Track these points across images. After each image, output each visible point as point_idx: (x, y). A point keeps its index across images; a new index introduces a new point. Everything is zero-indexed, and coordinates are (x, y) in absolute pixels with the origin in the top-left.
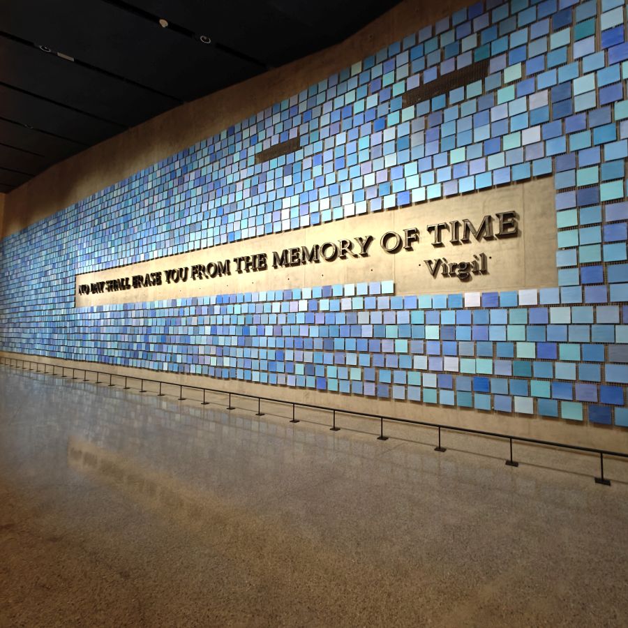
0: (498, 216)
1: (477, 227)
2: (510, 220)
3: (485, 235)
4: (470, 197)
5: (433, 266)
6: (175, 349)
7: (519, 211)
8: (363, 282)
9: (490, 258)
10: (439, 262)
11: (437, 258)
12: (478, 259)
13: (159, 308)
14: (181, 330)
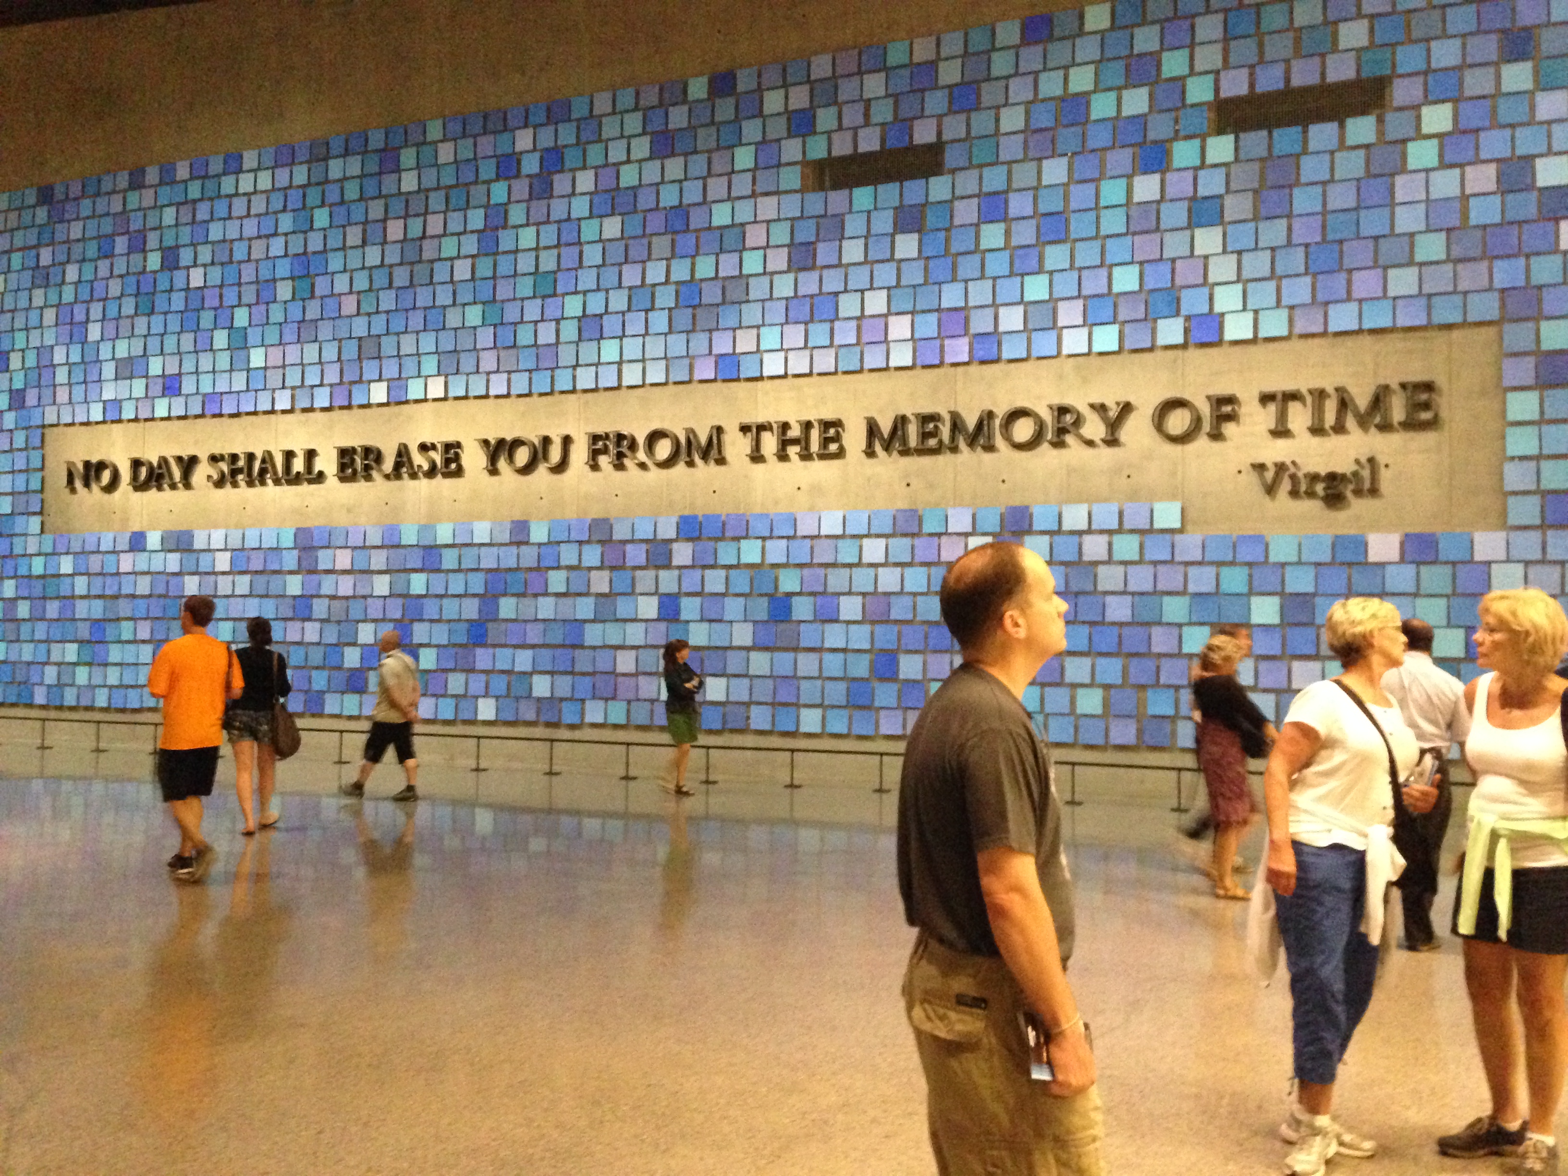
0: (1403, 386)
1: (1362, 402)
2: (1424, 397)
3: (1377, 420)
4: (1349, 342)
5: (1270, 475)
6: (523, 660)
7: (1441, 381)
8: (1106, 500)
9: (1387, 466)
10: (1281, 467)
11: (1279, 459)
12: (1362, 467)
13: (453, 546)
14: (546, 608)
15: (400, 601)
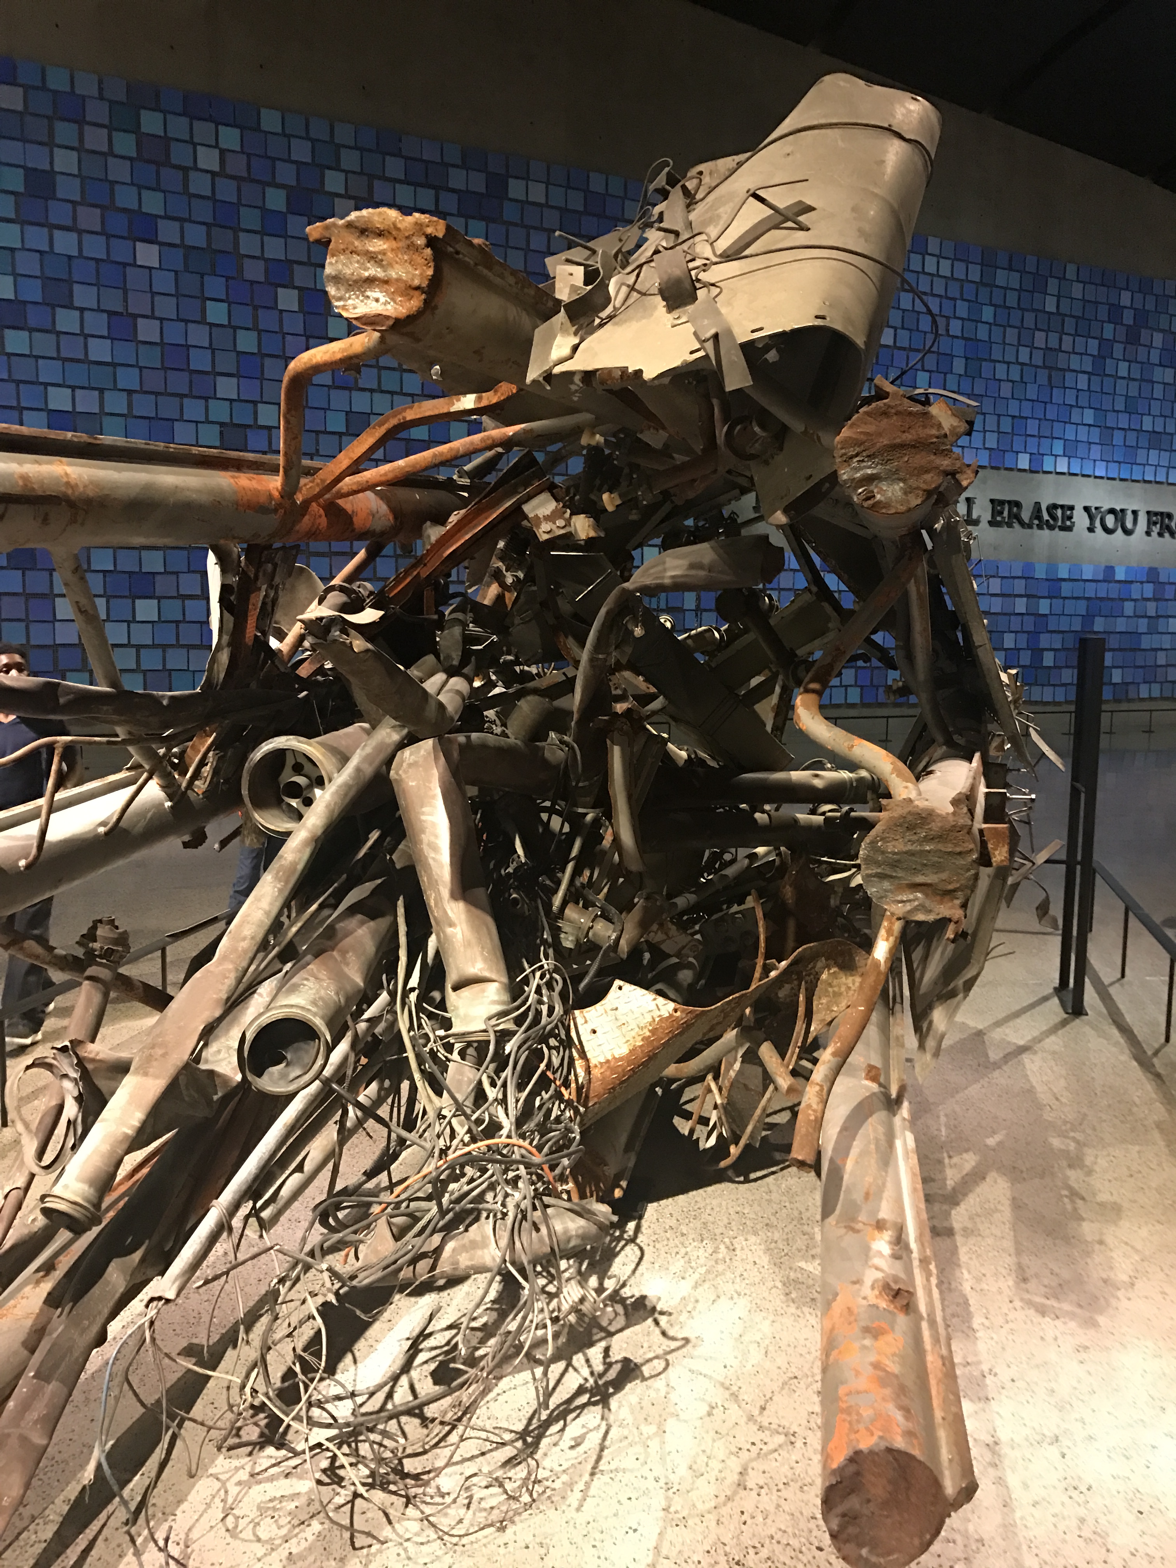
13: (1068, 580)
14: (1121, 625)
15: (1032, 618)
